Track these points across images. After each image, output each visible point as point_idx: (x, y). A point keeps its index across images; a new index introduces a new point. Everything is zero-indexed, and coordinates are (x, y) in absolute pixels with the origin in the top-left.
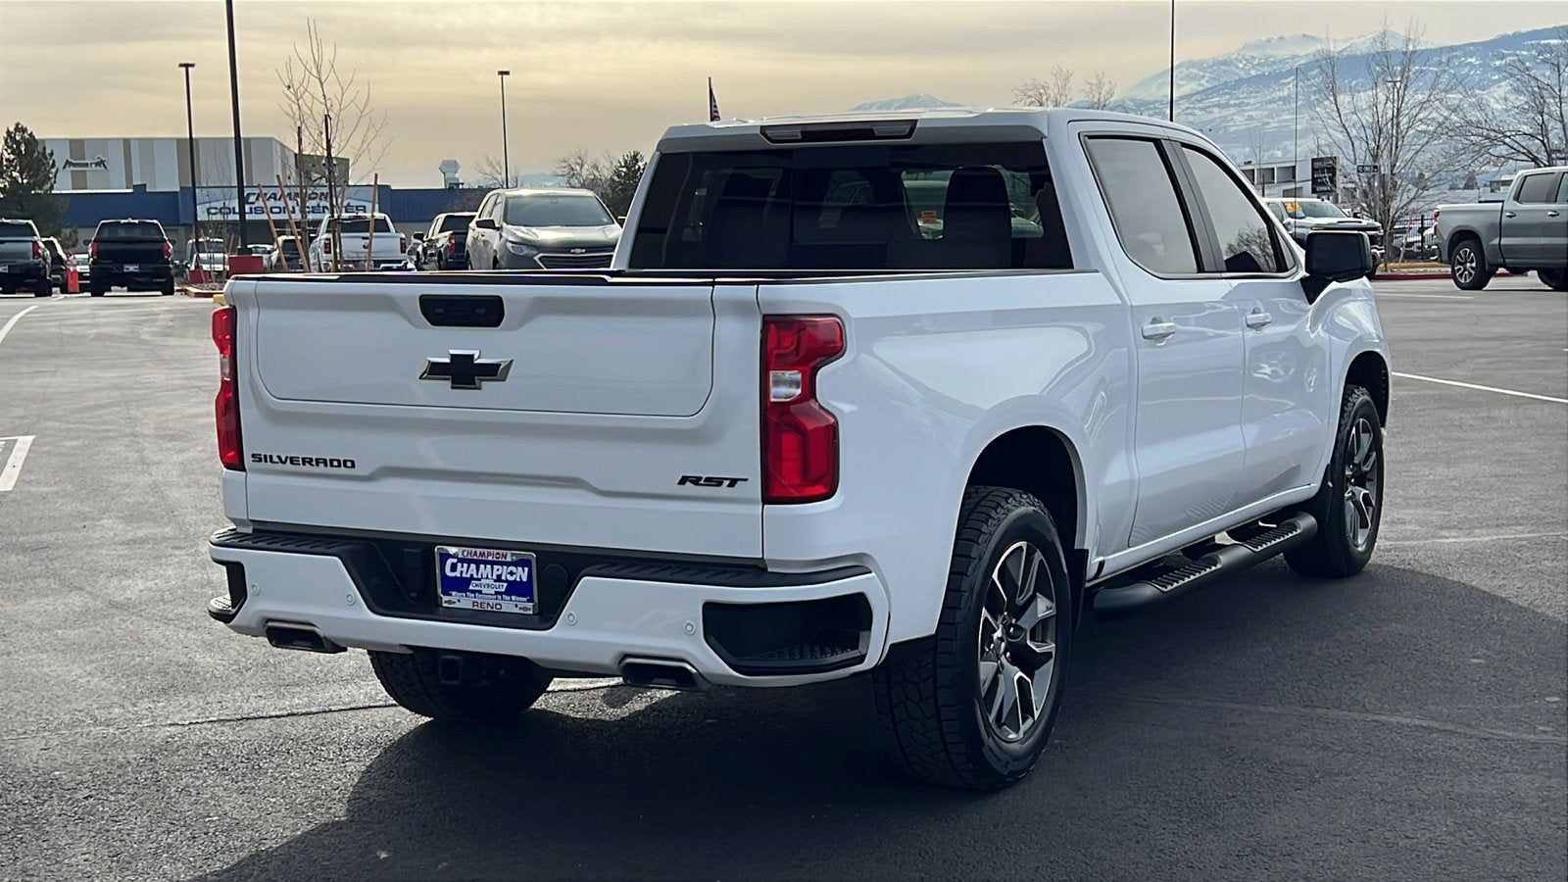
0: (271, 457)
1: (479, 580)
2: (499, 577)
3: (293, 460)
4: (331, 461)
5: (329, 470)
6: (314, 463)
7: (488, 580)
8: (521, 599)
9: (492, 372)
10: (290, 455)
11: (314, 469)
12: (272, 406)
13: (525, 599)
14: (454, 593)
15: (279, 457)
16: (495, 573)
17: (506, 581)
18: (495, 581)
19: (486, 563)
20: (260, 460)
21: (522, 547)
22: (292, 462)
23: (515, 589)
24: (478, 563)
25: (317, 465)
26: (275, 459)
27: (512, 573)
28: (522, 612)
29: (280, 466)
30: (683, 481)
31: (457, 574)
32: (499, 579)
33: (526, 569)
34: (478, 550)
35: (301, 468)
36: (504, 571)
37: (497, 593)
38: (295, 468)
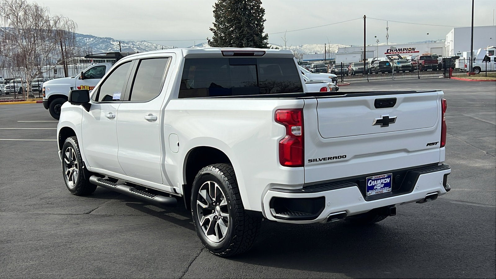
0: (316, 159)
1: (377, 185)
2: (382, 182)
3: (324, 159)
4: (338, 157)
5: (337, 160)
6: (332, 159)
7: (379, 184)
8: (387, 188)
9: (393, 120)
10: (323, 158)
11: (332, 160)
12: (323, 142)
13: (388, 188)
14: (370, 191)
15: (319, 159)
16: (381, 182)
17: (384, 183)
18: (381, 184)
19: (379, 179)
20: (312, 161)
21: (389, 172)
22: (324, 160)
23: (386, 185)
24: (377, 180)
25: (333, 159)
26: (318, 160)
27: (385, 181)
28: (388, 191)
29: (320, 162)
30: (427, 145)
31: (371, 185)
32: (382, 183)
33: (389, 178)
34: (378, 176)
35: (327, 161)
36: (383, 181)
37: (381, 188)
38: (325, 161)
